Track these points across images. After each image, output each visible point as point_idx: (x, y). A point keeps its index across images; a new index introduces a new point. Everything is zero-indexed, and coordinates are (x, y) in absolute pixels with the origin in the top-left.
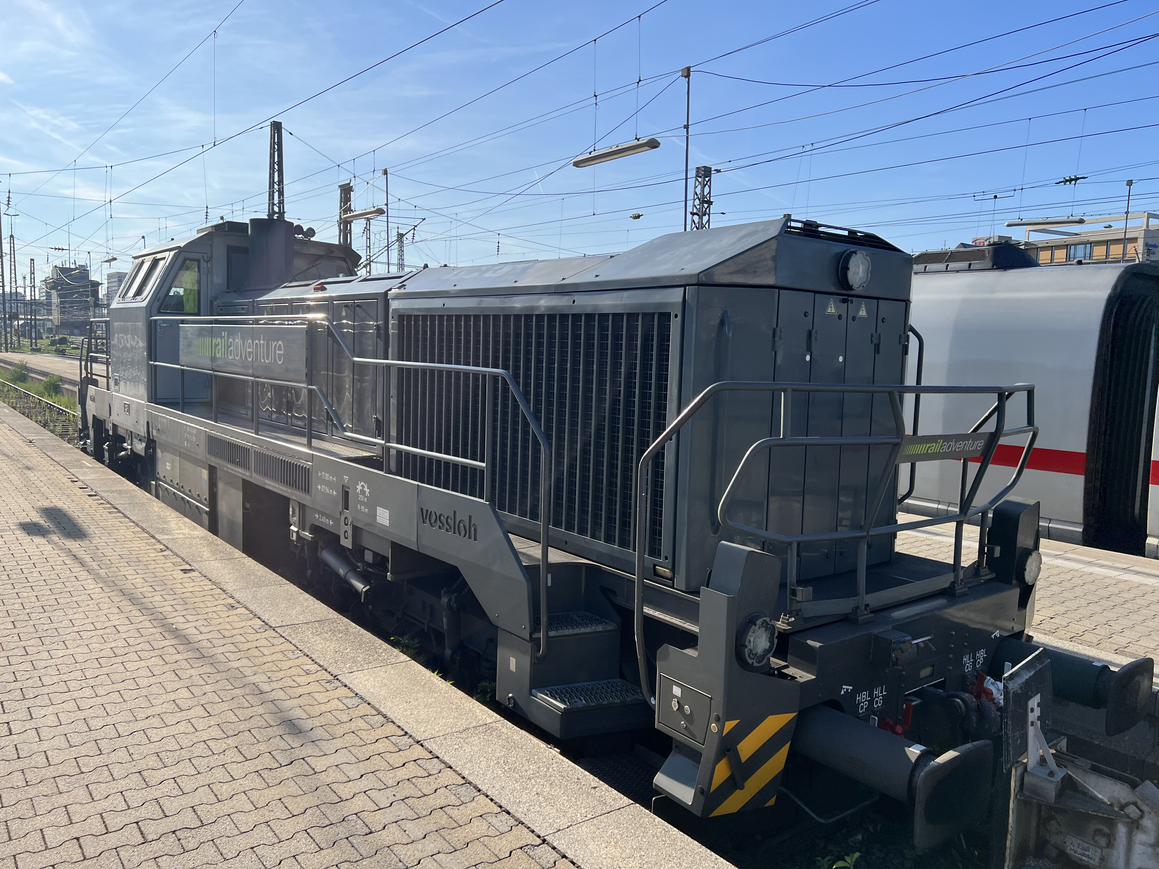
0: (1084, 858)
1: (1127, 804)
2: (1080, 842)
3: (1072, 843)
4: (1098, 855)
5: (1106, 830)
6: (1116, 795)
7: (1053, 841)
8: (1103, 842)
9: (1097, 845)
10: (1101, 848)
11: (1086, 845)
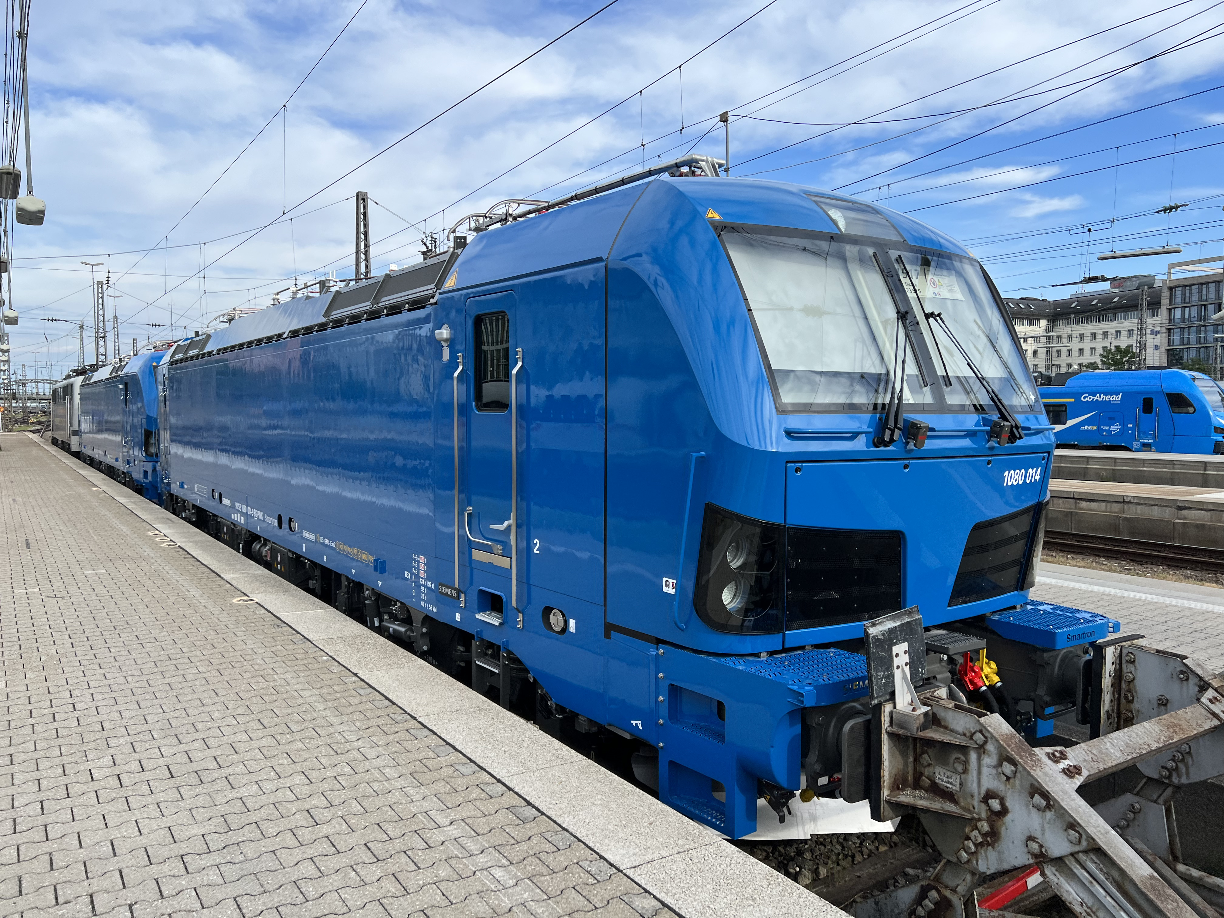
0: (949, 785)
1: (975, 733)
2: (945, 771)
3: (939, 774)
4: (958, 780)
5: (963, 758)
6: (968, 726)
7: (926, 773)
8: (960, 768)
9: (956, 772)
10: (960, 774)
11: (949, 773)
